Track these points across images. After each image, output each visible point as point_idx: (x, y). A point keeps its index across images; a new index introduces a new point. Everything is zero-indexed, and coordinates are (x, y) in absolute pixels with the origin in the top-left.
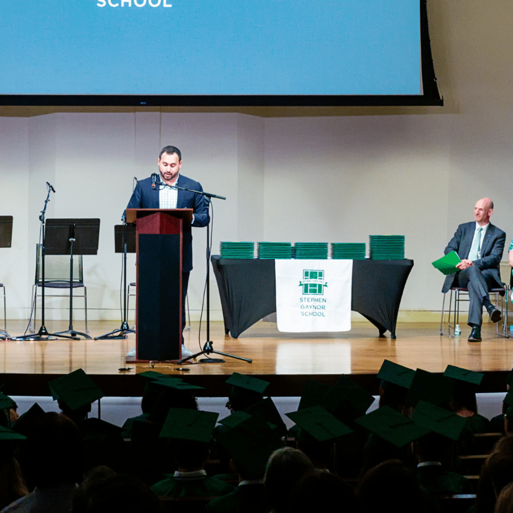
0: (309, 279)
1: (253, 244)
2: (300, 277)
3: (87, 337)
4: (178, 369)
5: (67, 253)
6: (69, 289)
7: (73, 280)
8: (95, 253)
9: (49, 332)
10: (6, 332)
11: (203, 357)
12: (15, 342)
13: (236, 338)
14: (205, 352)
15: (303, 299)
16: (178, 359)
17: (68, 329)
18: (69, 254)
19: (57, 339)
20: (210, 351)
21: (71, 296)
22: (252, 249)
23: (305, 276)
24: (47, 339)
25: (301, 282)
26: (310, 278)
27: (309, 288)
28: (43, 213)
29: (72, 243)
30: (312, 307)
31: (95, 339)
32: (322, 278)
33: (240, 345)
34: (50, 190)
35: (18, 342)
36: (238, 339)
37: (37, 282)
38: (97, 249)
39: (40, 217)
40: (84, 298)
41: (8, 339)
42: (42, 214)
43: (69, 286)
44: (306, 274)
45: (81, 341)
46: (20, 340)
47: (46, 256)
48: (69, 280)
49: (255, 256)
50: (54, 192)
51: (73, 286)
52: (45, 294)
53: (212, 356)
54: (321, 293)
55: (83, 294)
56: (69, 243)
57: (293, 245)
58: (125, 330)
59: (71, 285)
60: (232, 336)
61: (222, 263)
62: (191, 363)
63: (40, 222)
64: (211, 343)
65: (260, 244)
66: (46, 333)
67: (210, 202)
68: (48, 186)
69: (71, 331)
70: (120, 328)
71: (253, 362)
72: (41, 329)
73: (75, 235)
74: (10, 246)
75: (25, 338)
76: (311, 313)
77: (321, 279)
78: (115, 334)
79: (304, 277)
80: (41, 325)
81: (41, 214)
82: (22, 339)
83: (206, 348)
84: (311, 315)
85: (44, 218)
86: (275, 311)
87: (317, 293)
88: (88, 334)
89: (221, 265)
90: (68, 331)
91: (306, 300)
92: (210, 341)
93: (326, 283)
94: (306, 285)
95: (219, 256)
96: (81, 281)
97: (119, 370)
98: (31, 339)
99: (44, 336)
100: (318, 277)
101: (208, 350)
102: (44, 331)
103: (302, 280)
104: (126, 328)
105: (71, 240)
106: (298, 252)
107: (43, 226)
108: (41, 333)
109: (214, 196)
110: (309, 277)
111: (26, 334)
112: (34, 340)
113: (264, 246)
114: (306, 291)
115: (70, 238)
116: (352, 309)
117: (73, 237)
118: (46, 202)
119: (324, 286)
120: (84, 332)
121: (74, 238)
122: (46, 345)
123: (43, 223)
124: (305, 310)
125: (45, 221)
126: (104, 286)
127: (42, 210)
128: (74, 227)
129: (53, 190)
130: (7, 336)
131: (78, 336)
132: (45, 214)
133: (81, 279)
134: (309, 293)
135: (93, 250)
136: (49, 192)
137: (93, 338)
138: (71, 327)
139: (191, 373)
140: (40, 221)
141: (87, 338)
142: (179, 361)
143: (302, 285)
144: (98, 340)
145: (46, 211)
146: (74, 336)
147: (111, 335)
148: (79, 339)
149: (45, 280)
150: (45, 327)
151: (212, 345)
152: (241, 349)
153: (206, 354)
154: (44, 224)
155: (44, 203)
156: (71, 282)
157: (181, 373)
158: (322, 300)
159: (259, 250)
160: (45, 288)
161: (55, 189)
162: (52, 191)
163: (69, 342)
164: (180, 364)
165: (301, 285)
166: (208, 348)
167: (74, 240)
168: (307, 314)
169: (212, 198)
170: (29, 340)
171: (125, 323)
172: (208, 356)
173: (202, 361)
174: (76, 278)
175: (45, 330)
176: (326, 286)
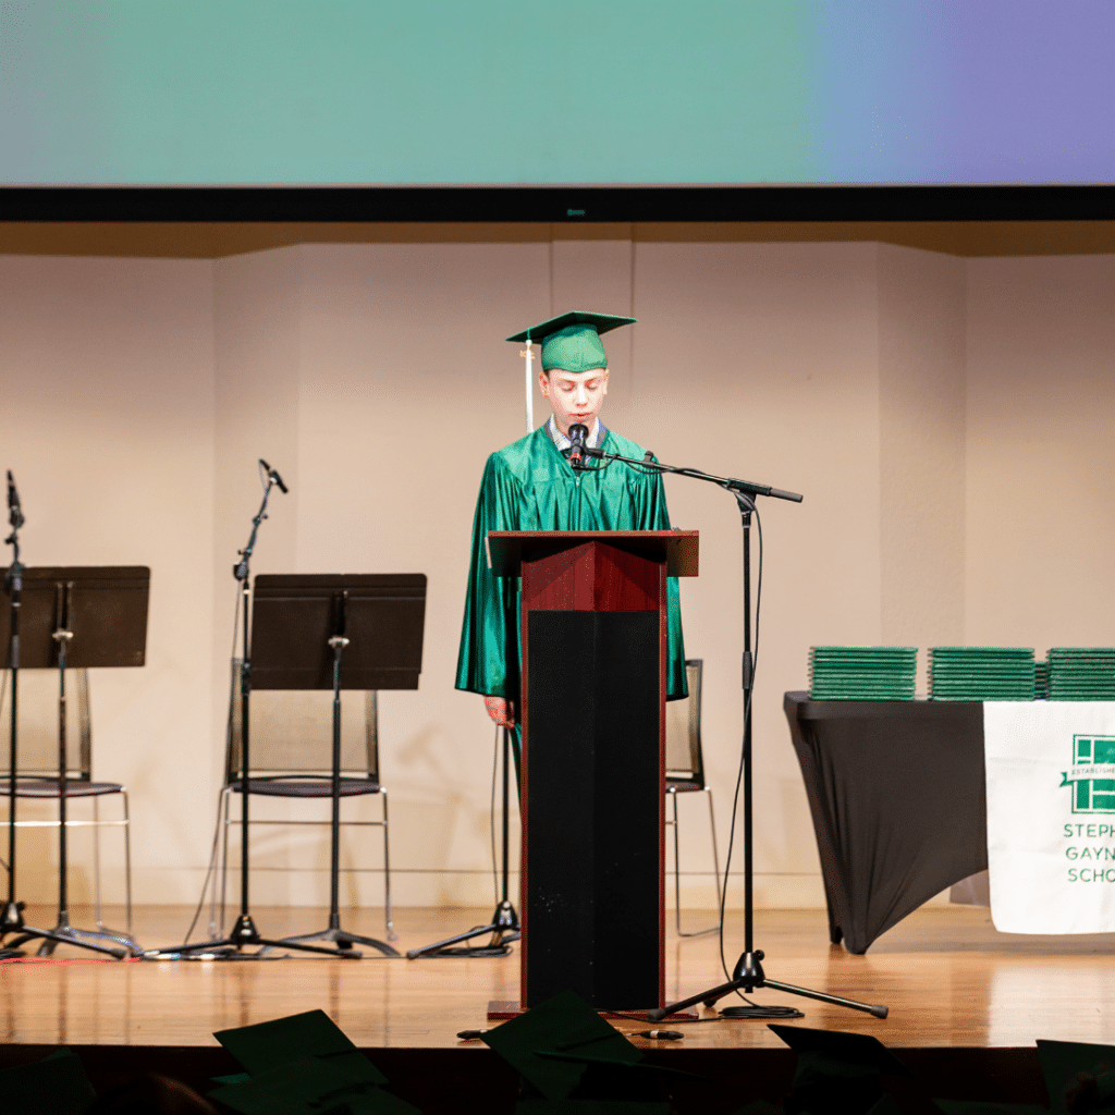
0: (1092, 765)
1: (914, 652)
2: (1064, 758)
3: (387, 950)
4: (647, 1035)
5: (322, 684)
6: (329, 801)
7: (343, 775)
8: (414, 685)
9: (264, 937)
10: (130, 938)
11: (731, 1000)
12: (152, 965)
13: (862, 952)
14: (740, 986)
15: (1075, 829)
16: (656, 1007)
17: (325, 926)
18: (330, 687)
19: (287, 957)
20: (756, 980)
21: (335, 824)
22: (911, 667)
23: (1080, 754)
24: (256, 957)
25: (1065, 774)
26: (1096, 762)
27: (1092, 793)
28: (246, 555)
29: (338, 651)
30: (1103, 854)
31: (410, 957)
33: (870, 973)
34: (271, 483)
35: (164, 966)
36: (867, 955)
37: (230, 778)
38: (420, 672)
39: (236, 568)
40: (381, 829)
41: (133, 956)
42: (241, 558)
43: (329, 791)
44: (1084, 747)
45: (364, 963)
46: (171, 960)
47: (256, 696)
48: (330, 774)
49: (921, 690)
50: (285, 490)
51: (343, 789)
52: (252, 817)
53: (762, 997)
55: (380, 818)
56: (330, 652)
57: (1041, 657)
58: (505, 927)
59: (337, 788)
60: (848, 947)
61: (813, 713)
62: (694, 1020)
63: (236, 585)
64: (759, 956)
65: (935, 653)
66: (254, 939)
67: (754, 509)
68: (265, 472)
69: (334, 932)
70: (488, 923)
71: (889, 1015)
72: (239, 926)
73: (348, 625)
74: (141, 663)
75: (186, 952)
76: (1099, 872)
78: (476, 942)
79: (1078, 759)
80: (238, 913)
81: (238, 560)
82: (175, 956)
83: (743, 974)
84: (1098, 878)
85: (247, 572)
86: (986, 867)
88: (393, 945)
89: (811, 721)
90: (326, 932)
91: (1084, 830)
92: (754, 950)
94: (1083, 784)
95: (808, 692)
96: (374, 777)
97: (460, 1035)
98: (204, 957)
99: (249, 949)
101: (749, 977)
102: (246, 932)
103: (1069, 768)
104: (509, 922)
105: (334, 641)
106: (1056, 678)
107: (246, 597)
108: (237, 938)
109: (767, 492)
110: (1092, 758)
111: (191, 942)
112: (215, 960)
113: (950, 660)
114: (1082, 801)
115: (331, 637)
117: (341, 634)
118: (257, 522)
120: (381, 937)
121: (343, 637)
122: (253, 975)
123: (246, 586)
124: (1079, 864)
125: (251, 581)
126: (455, 798)
127: (243, 545)
128: (343, 602)
129: (280, 483)
130: (131, 948)
131: (357, 948)
132: (252, 560)
133: (373, 772)
134: (1091, 809)
135: (405, 675)
136: (268, 490)
137: (404, 955)
138: (334, 921)
139: (686, 1044)
140: (236, 582)
141: (387, 954)
142: (654, 1012)
143: (1071, 782)
144: (416, 960)
145: (256, 550)
146: (345, 948)
147: (463, 945)
148: (357, 957)
149: (252, 775)
150: (250, 920)
151: (763, 963)
152: (869, 981)
153: (742, 990)
154: (249, 592)
155: (251, 526)
156: (336, 779)
157: (655, 1044)
159: (933, 671)
160: (252, 798)
161: (286, 483)
162: (276, 489)
163: (327, 964)
164: (657, 1020)
165: (1064, 783)
166: (749, 972)
167: (346, 641)
168: (1086, 875)
169: (758, 496)
170: (200, 960)
171: (507, 905)
172: (747, 996)
173: (730, 1013)
174: (353, 767)
175: (251, 927)
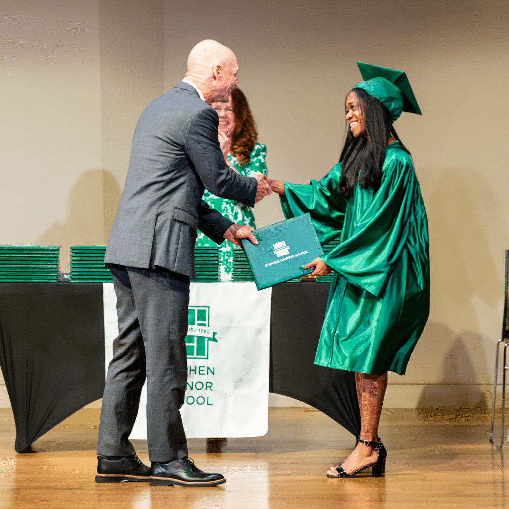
22: (55, 260)
32: (206, 322)
54: (204, 355)
77: (204, 325)
87: (195, 356)
93: (215, 333)
100: (197, 322)
116: (272, 390)
119: (209, 339)
158: (205, 369)
176: (214, 340)
